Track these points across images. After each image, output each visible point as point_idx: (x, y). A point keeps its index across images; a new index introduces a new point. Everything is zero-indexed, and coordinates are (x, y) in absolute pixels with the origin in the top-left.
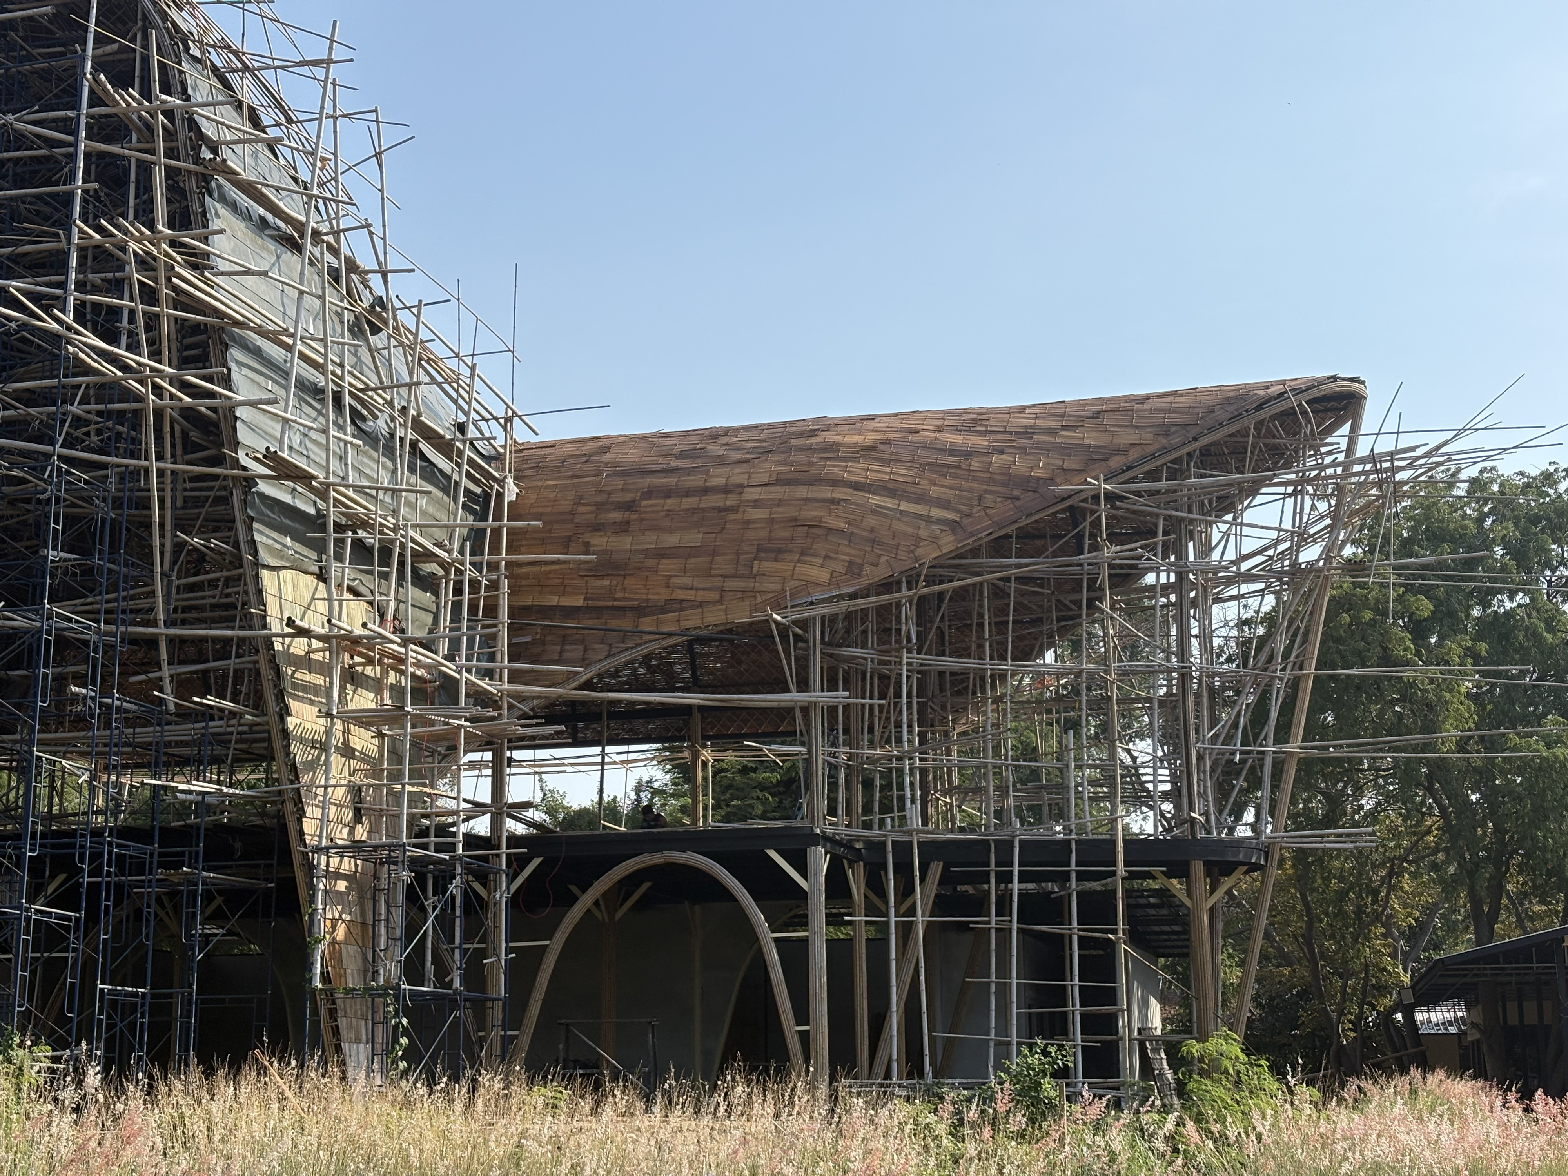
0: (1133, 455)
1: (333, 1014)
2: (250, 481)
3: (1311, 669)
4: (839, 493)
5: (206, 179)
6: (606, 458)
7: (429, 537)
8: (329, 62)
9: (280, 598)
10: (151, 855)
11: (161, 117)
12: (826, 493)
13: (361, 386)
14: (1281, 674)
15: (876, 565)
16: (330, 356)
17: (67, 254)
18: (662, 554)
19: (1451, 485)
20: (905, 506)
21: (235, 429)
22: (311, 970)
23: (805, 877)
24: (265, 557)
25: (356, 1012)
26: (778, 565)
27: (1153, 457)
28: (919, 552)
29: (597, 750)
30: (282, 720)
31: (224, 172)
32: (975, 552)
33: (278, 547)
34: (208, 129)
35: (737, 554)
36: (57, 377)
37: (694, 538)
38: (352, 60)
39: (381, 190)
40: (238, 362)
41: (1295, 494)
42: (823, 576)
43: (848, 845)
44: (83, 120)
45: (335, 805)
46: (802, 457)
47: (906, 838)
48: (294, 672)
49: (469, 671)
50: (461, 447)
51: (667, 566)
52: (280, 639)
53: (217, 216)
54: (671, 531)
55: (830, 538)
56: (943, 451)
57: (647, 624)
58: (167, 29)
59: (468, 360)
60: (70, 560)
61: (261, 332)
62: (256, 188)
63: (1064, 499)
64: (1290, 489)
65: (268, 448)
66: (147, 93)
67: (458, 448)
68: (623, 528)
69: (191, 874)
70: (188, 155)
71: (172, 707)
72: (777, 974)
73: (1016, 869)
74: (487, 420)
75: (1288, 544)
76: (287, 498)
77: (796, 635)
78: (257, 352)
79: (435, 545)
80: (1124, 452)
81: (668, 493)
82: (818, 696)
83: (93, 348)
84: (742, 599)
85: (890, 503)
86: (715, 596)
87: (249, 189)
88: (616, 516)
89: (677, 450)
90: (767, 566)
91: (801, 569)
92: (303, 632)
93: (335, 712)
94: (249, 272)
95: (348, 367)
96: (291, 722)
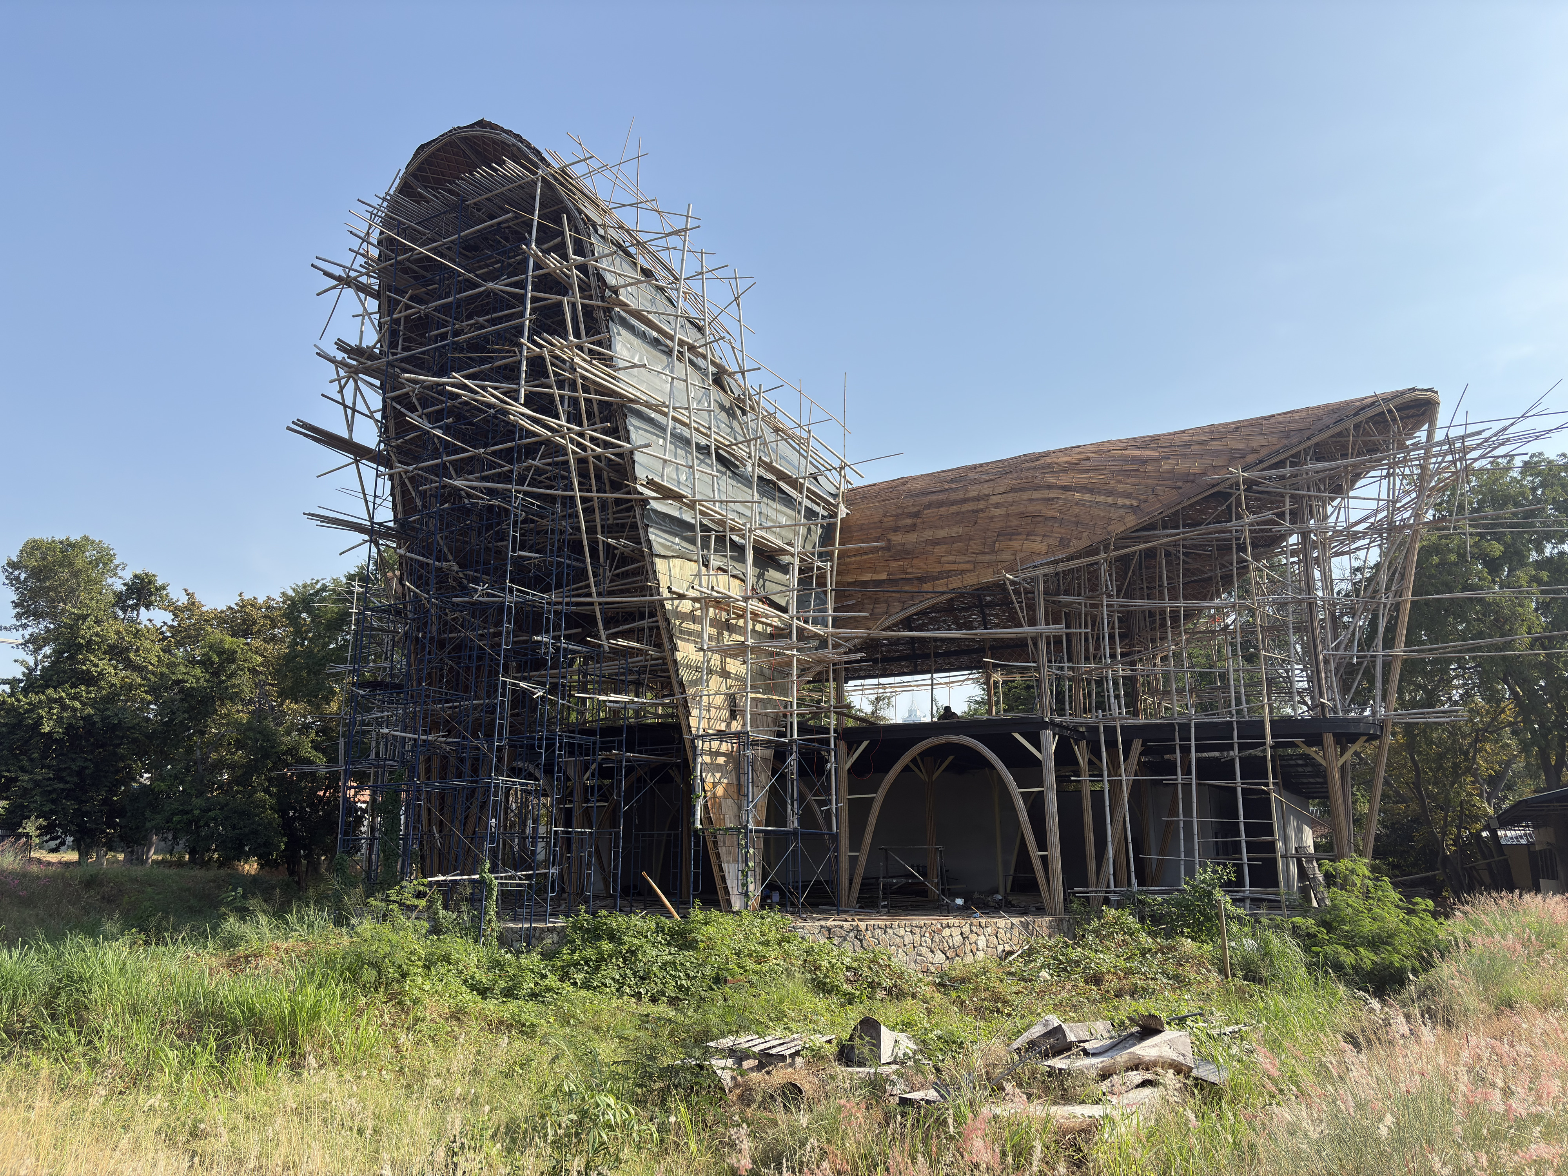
0: (1263, 453)
1: (715, 843)
2: (645, 501)
3: (1409, 596)
4: (1053, 494)
5: (608, 311)
6: (904, 488)
8: (685, 230)
9: (670, 577)
10: (594, 743)
11: (576, 271)
12: (1045, 494)
13: (727, 443)
14: (1386, 600)
15: (1080, 539)
16: (693, 418)
17: (520, 362)
18: (936, 542)
19: (1507, 469)
20: (1099, 498)
21: (634, 468)
22: (693, 816)
23: (1040, 750)
24: (657, 549)
25: (731, 843)
26: (1012, 543)
27: (1278, 452)
28: (1110, 528)
29: (928, 676)
30: (673, 655)
31: (621, 305)
32: (1152, 527)
33: (669, 544)
34: (611, 280)
35: (985, 538)
36: (513, 440)
37: (957, 531)
40: (633, 425)
41: (1388, 475)
42: (1043, 548)
43: (1074, 729)
44: (530, 279)
45: (715, 707)
46: (1029, 474)
47: (1112, 723)
48: (681, 623)
49: (799, 619)
50: (803, 481)
51: (939, 550)
52: (668, 602)
53: (618, 333)
54: (942, 528)
55: (1047, 523)
56: (1127, 461)
57: (927, 587)
58: (582, 219)
59: (806, 428)
60: (536, 558)
61: (648, 405)
62: (642, 315)
63: (1213, 486)
64: (1385, 472)
65: (655, 480)
66: (565, 257)
67: (800, 482)
68: (912, 528)
69: (619, 754)
70: (596, 296)
71: (607, 649)
72: (1024, 816)
73: (1193, 743)
74: (829, 470)
75: (1385, 513)
76: (676, 514)
77: (1025, 588)
78: (651, 421)
79: (786, 543)
80: (1255, 451)
81: (941, 504)
82: (1044, 629)
83: (523, 414)
84: (988, 567)
85: (1089, 497)
86: (970, 567)
87: (637, 315)
88: (908, 521)
89: (949, 478)
90: (1004, 545)
91: (1027, 545)
92: (681, 597)
93: (706, 647)
94: (635, 366)
95: (713, 429)
96: (679, 656)
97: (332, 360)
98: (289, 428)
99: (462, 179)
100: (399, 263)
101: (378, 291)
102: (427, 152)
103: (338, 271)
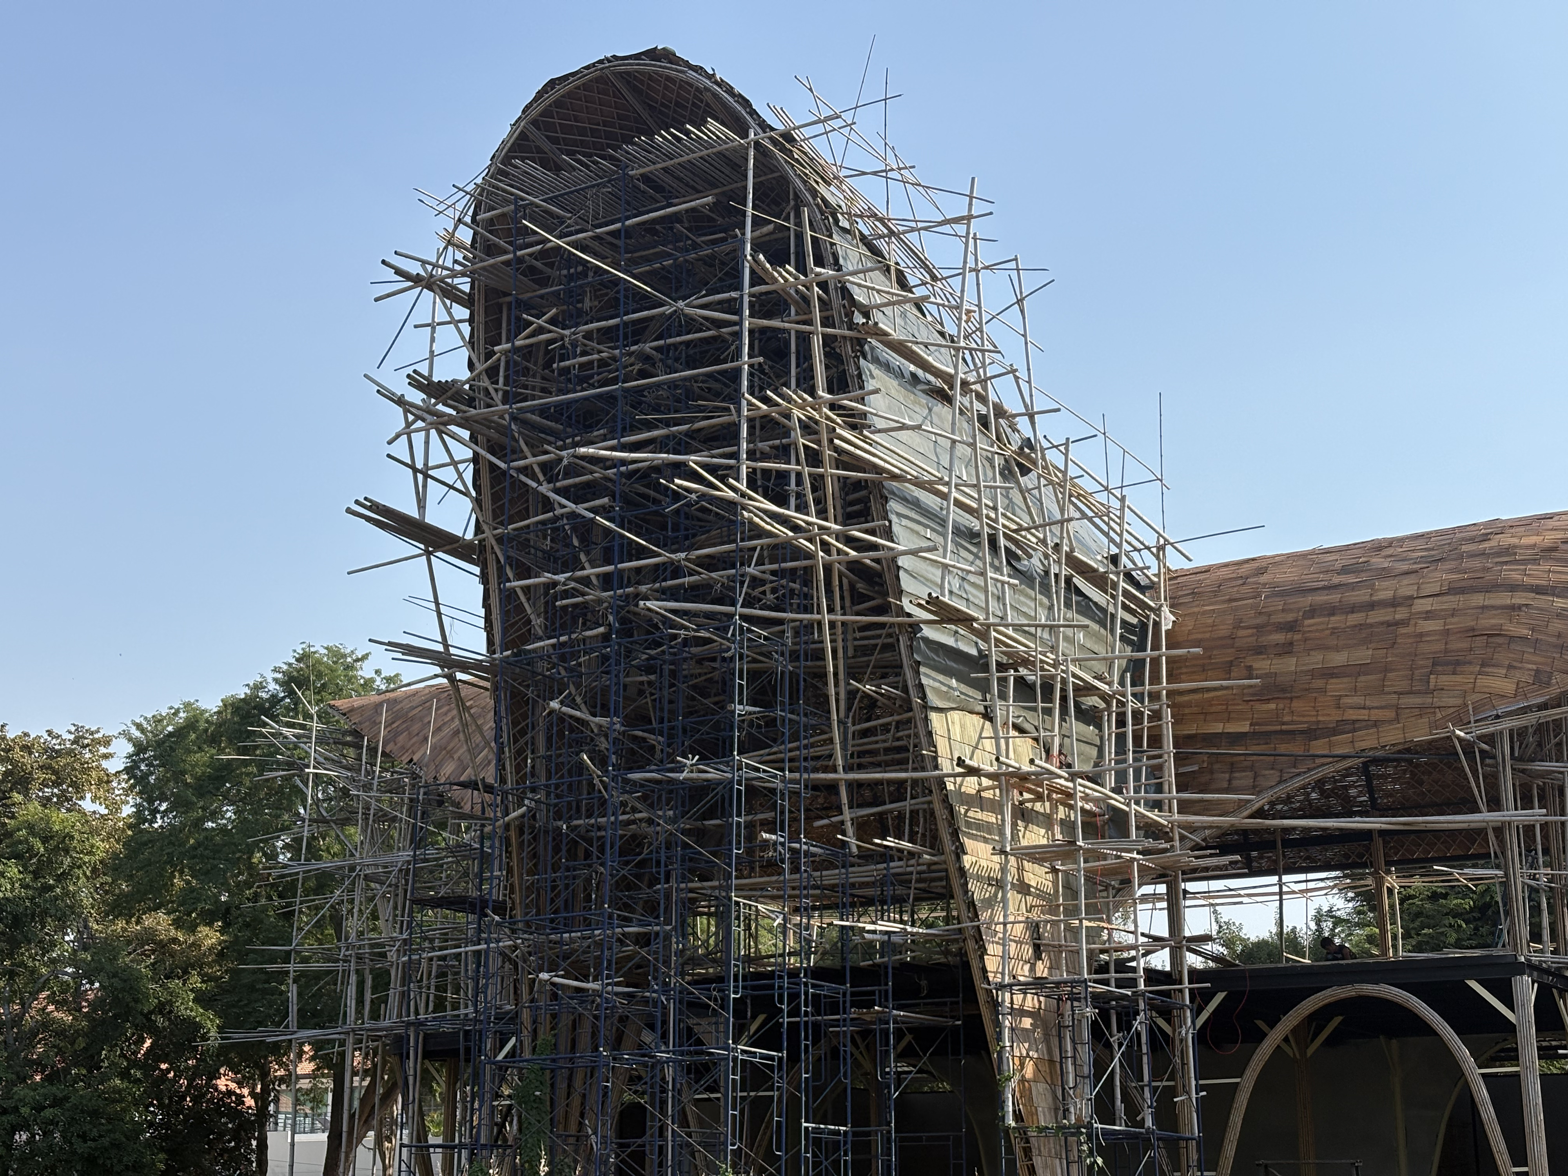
1: (1027, 1152)
2: (915, 627)
4: (1519, 599)
5: (859, 344)
6: (1264, 579)
7: (1088, 670)
8: (969, 218)
9: (949, 739)
10: (844, 995)
11: (816, 289)
12: (1504, 599)
13: (1014, 527)
16: (984, 500)
17: (737, 426)
18: (1330, 673)
21: (898, 578)
22: (1003, 1109)
23: (1511, 1008)
24: (934, 699)
25: (1050, 1151)
26: (1458, 678)
30: (958, 859)
31: (877, 334)
33: (945, 689)
34: (860, 296)
35: (1411, 669)
36: (735, 541)
37: (1363, 655)
38: (991, 213)
39: (1024, 336)
40: (899, 515)
42: (1509, 687)
43: (1557, 973)
44: (746, 299)
45: (1015, 941)
46: (1476, 563)
48: (967, 811)
49: (1137, 803)
50: (1115, 579)
51: (1336, 686)
52: (952, 779)
53: (873, 377)
54: (1337, 649)
55: (1512, 646)
57: (1319, 747)
58: (818, 205)
59: (1117, 493)
60: (755, 713)
61: (918, 483)
62: (906, 347)
65: (930, 594)
66: (802, 268)
67: (1112, 580)
68: (1287, 649)
69: (883, 1012)
70: (843, 322)
72: (1488, 1112)
74: (1139, 551)
76: (950, 641)
77: (1482, 751)
78: (915, 504)
79: (1095, 678)
81: (1332, 610)
82: (1512, 815)
83: (765, 512)
84: (1421, 716)
86: (1390, 714)
87: (900, 348)
88: (1279, 637)
89: (1338, 566)
90: (1445, 680)
91: (1483, 681)
92: (973, 771)
93: (1008, 849)
94: (903, 427)
95: (1001, 510)
96: (967, 860)
97: (400, 401)
98: (349, 511)
99: (635, 144)
100: (520, 260)
101: (469, 295)
102: (560, 91)
103: (415, 268)
